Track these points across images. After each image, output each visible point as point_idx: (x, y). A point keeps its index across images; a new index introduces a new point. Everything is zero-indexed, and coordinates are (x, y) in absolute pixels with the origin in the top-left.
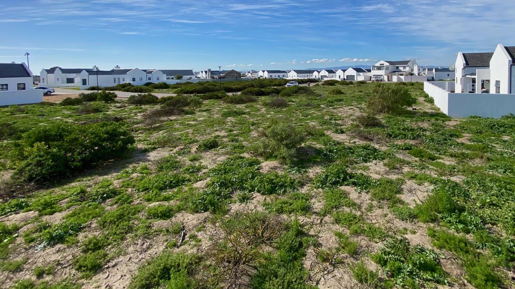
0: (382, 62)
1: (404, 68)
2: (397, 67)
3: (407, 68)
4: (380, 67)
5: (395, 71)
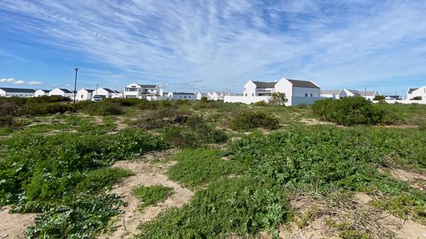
0: (134, 85)
1: (152, 90)
2: (146, 90)
3: (154, 90)
4: (133, 89)
5: (145, 92)
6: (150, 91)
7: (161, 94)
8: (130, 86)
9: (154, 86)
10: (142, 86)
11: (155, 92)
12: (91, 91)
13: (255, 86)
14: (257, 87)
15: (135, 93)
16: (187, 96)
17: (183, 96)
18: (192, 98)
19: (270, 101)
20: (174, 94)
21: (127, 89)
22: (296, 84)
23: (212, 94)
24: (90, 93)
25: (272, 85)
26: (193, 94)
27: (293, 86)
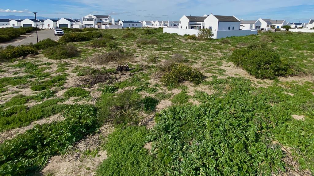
0: (90, 15)
1: (106, 20)
2: (101, 19)
3: (107, 20)
4: (90, 19)
5: (100, 22)
6: (104, 20)
7: (113, 23)
8: (87, 17)
9: (107, 17)
10: (97, 16)
11: (108, 21)
12: (55, 21)
13: (188, 20)
14: (190, 21)
15: (92, 22)
16: (135, 24)
17: (131, 24)
18: (139, 25)
19: (200, 36)
20: (123, 22)
21: (85, 19)
22: (221, 19)
23: (154, 21)
24: (55, 22)
25: (202, 19)
26: (140, 22)
27: (219, 21)
